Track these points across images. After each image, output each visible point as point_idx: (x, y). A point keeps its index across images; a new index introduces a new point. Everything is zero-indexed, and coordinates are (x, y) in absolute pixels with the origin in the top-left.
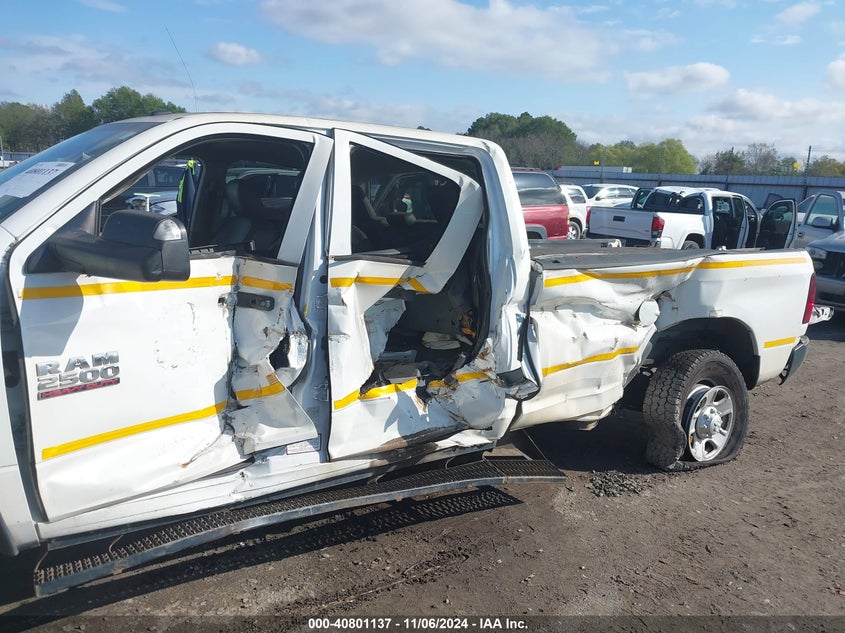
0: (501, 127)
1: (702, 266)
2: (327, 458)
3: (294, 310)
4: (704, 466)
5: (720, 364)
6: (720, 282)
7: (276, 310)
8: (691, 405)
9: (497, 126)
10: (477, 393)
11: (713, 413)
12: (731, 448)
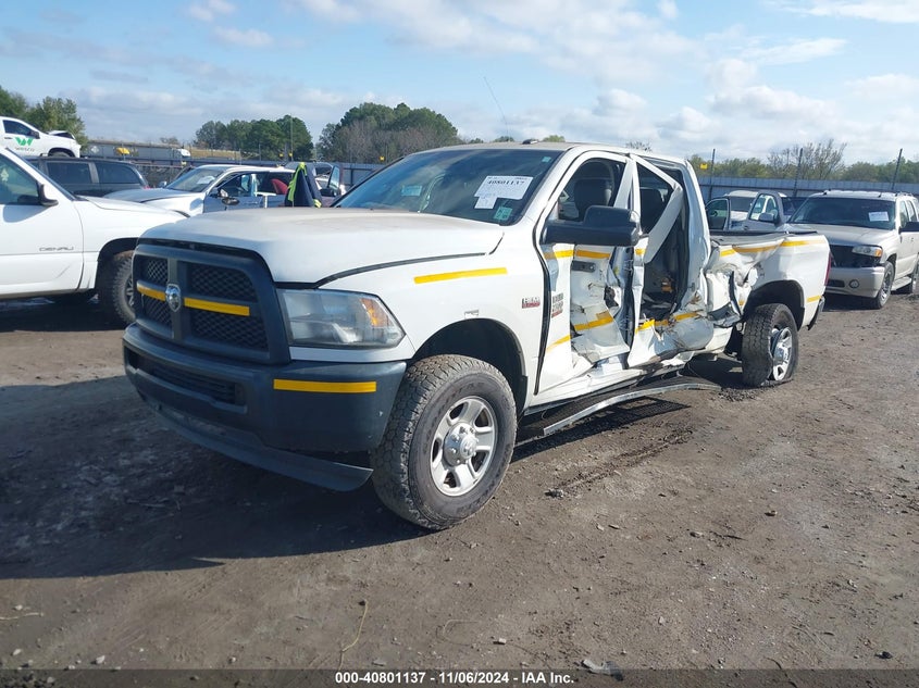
0: (377, 118)
1: (783, 244)
2: (626, 366)
3: (611, 271)
4: (779, 383)
5: (786, 313)
6: (790, 256)
7: (597, 271)
8: (774, 340)
9: (373, 117)
10: (693, 326)
11: (784, 346)
12: (790, 372)
